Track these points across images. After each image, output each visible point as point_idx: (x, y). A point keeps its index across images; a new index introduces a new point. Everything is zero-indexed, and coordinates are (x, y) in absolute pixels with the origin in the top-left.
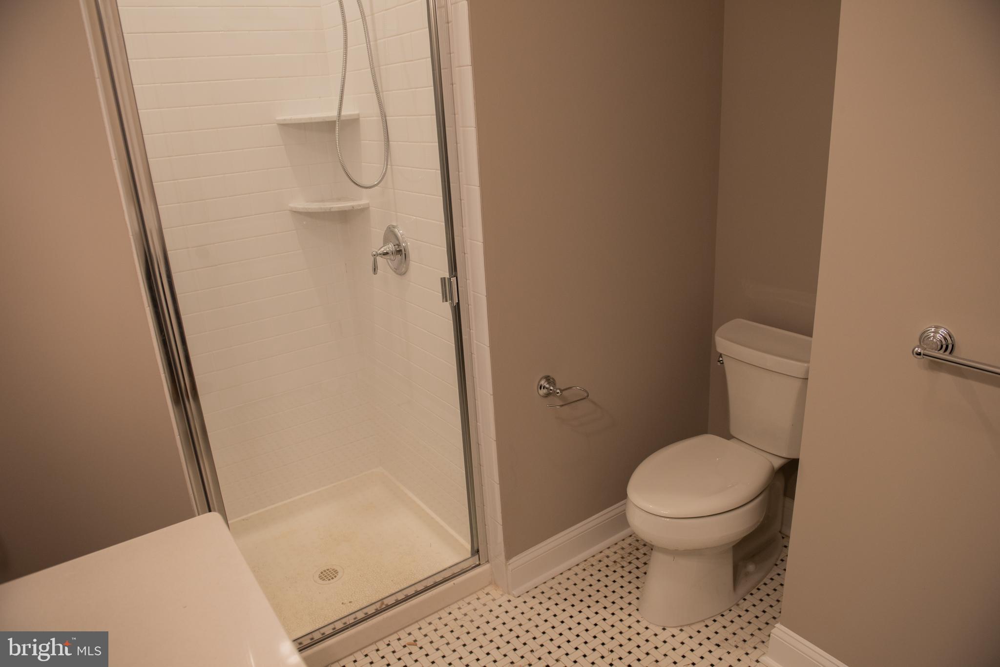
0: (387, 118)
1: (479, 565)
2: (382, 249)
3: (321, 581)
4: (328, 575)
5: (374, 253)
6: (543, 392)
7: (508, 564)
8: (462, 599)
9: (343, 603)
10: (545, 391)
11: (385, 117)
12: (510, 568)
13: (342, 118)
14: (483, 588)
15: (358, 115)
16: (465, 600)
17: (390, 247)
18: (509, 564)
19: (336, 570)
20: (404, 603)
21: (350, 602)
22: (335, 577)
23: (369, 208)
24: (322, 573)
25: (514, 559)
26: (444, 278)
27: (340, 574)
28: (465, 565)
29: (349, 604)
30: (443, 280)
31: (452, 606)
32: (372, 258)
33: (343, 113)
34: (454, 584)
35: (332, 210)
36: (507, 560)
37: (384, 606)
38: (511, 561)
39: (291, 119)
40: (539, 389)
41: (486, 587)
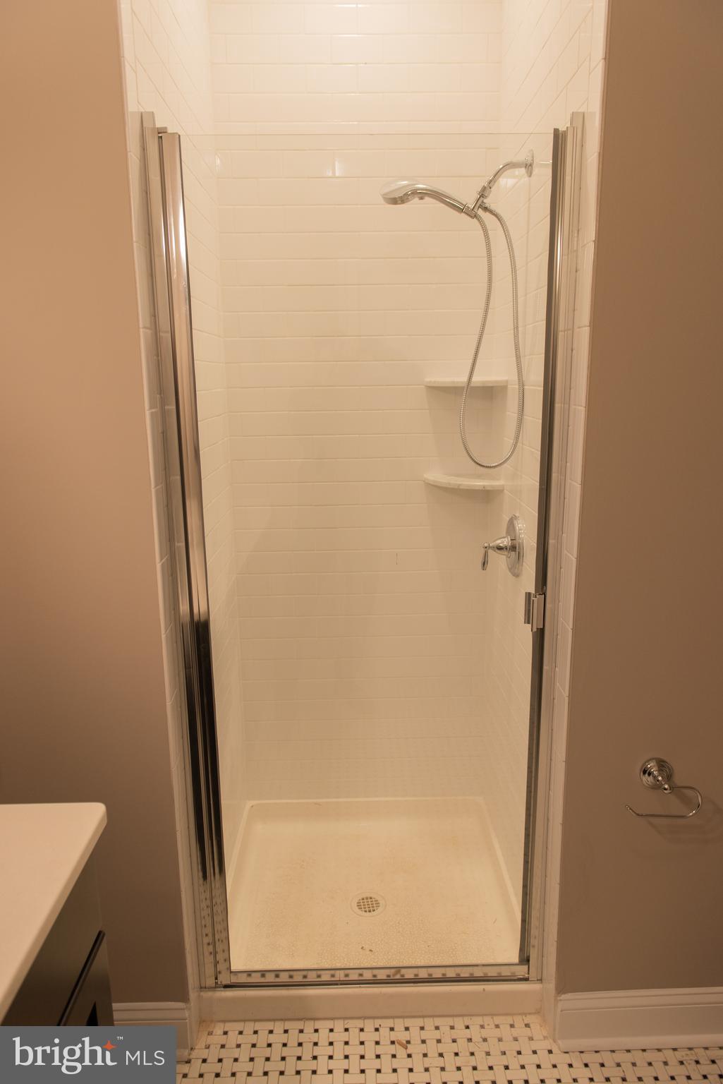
0: (525, 387)
1: (526, 979)
2: (499, 541)
3: (356, 909)
4: (368, 905)
5: (486, 545)
6: (647, 780)
7: (559, 998)
8: (492, 1015)
9: (362, 948)
10: (651, 779)
11: (523, 385)
12: (560, 1005)
13: (472, 385)
14: (525, 1014)
15: (507, 381)
16: (495, 1018)
17: (505, 542)
18: (561, 1000)
19: (378, 903)
20: (412, 985)
21: (371, 950)
22: (374, 911)
23: (503, 490)
24: (363, 899)
25: (569, 996)
26: (530, 594)
27: (380, 909)
28: (506, 972)
29: (368, 952)
30: (528, 595)
31: (473, 1018)
32: (483, 551)
33: (474, 379)
34: (484, 990)
35: (461, 487)
36: (559, 993)
37: (398, 977)
38: (563, 997)
39: (435, 382)
40: (642, 773)
41: (530, 1014)
